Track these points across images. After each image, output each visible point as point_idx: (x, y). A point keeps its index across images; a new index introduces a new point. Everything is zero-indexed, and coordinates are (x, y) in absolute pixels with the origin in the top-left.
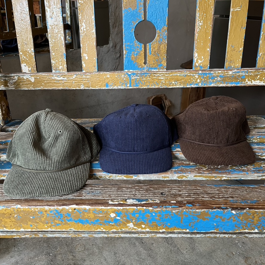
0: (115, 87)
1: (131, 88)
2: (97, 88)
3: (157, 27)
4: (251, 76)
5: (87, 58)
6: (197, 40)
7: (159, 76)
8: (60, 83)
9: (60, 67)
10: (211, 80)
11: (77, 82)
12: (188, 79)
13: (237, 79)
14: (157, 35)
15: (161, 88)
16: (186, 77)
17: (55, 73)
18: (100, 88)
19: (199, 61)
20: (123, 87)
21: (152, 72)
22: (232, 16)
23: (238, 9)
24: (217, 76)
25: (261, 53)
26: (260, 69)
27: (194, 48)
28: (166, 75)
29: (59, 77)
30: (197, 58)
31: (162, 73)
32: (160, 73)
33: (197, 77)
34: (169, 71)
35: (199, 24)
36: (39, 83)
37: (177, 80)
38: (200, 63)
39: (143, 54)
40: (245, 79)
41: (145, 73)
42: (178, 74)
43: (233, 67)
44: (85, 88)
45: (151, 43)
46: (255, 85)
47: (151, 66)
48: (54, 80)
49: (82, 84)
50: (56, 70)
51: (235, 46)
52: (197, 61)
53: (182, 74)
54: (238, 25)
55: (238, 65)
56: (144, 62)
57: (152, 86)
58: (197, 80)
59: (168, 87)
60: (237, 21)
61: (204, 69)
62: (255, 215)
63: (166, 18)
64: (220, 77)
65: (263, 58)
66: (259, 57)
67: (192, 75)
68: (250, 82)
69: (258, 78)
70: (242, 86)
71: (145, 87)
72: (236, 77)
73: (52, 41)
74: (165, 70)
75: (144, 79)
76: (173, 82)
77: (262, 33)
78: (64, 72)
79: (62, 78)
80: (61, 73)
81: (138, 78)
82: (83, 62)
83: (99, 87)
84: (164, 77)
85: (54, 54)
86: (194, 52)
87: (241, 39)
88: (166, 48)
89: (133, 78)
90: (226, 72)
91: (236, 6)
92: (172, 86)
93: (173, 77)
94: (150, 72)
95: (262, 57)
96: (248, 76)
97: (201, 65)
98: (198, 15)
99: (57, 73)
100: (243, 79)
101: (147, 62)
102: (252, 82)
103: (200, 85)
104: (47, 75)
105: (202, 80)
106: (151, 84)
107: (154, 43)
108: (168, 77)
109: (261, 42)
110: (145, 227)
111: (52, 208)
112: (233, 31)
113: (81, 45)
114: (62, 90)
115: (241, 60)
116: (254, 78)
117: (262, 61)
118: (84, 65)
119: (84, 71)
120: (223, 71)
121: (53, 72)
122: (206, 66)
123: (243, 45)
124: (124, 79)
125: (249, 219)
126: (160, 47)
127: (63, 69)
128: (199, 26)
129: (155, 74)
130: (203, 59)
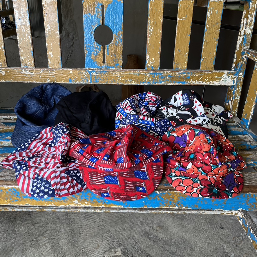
0: (78, 82)
1: (91, 83)
2: (61, 83)
3: (114, 31)
4: (195, 76)
5: (52, 56)
6: (149, 44)
7: (116, 74)
8: (28, 77)
9: (29, 63)
10: (160, 79)
11: (43, 76)
12: (141, 78)
13: (184, 79)
14: (114, 38)
15: (118, 84)
16: (139, 76)
17: (24, 68)
18: (64, 83)
19: (151, 62)
20: (84, 82)
21: (110, 70)
22: (179, 25)
23: (183, 19)
24: (166, 76)
25: (203, 58)
26: (203, 71)
27: (147, 51)
28: (122, 74)
29: (27, 72)
30: (149, 59)
31: (118, 72)
32: (117, 71)
33: (149, 76)
34: (124, 70)
35: (150, 30)
36: (9, 76)
37: (131, 78)
38: (152, 64)
39: (102, 54)
40: (191, 79)
41: (104, 71)
42: (133, 73)
43: (180, 69)
44: (51, 82)
45: (109, 45)
46: (198, 85)
47: (108, 65)
48: (23, 74)
49: (48, 78)
50: (24, 65)
51: (182, 51)
52: (149, 63)
53: (136, 73)
54: (184, 32)
55: (184, 67)
56: (102, 61)
57: (110, 82)
58: (149, 78)
59: (124, 84)
60: (183, 29)
61: (155, 69)
62: (175, 195)
63: (121, 23)
64: (169, 76)
65: (205, 62)
66: (202, 61)
67: (144, 74)
68: (195, 82)
69: (201, 79)
70: (188, 85)
71: (104, 83)
72: (182, 77)
73: (20, 40)
74: (121, 69)
75: (103, 76)
76: (128, 80)
77: (204, 40)
78: (32, 67)
79: (30, 73)
80: (29, 68)
81: (97, 75)
82: (49, 59)
83: (63, 81)
84: (120, 75)
85: (22, 51)
86: (147, 54)
87: (186, 45)
88: (122, 49)
89: (93, 75)
90: (174, 73)
91: (182, 16)
92: (128, 83)
93: (128, 75)
94: (108, 70)
95: (204, 60)
96: (193, 76)
97: (153, 66)
98: (149, 22)
99: (25, 68)
100: (189, 79)
101: (106, 61)
102: (196, 82)
103: (151, 83)
104: (16, 69)
105: (153, 79)
106: (109, 81)
107: (112, 45)
108: (123, 75)
109: (203, 48)
110: (87, 203)
111: (10, 187)
112: (179, 38)
113: (47, 44)
114: (30, 83)
115: (187, 63)
116: (198, 78)
117: (205, 64)
118: (50, 62)
119: (49, 68)
120: (171, 72)
121: (22, 67)
122: (157, 66)
123: (188, 50)
124: (86, 75)
125: (170, 198)
126: (116, 49)
127: (30, 65)
128: (150, 32)
129: (112, 72)
130: (154, 60)
